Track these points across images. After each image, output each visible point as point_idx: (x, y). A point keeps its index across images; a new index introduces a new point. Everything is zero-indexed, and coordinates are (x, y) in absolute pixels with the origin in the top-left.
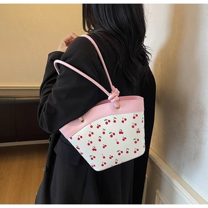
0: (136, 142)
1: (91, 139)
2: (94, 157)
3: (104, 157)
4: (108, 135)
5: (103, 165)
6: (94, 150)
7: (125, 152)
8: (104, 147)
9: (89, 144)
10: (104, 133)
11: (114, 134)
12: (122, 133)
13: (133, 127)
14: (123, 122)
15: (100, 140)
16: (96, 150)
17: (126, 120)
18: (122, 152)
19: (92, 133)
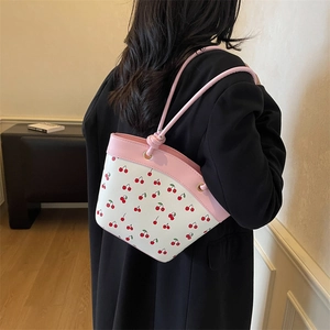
0: (173, 244)
2: (113, 207)
3: (123, 219)
4: (155, 202)
5: (111, 225)
6: (122, 199)
7: (150, 239)
8: (136, 209)
9: (124, 188)
10: (154, 196)
11: (163, 209)
12: (172, 219)
13: (191, 226)
14: (187, 209)
15: (141, 198)
16: (124, 202)
17: (192, 210)
18: (147, 236)
19: (142, 182)
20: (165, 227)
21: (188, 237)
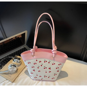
0: (55, 75)
1: (34, 65)
2: (33, 73)
3: (37, 75)
4: (43, 67)
5: (35, 78)
6: (33, 70)
7: (48, 77)
8: (39, 71)
9: (32, 67)
10: (41, 66)
11: (46, 68)
12: (50, 69)
13: (57, 68)
14: (53, 64)
15: (38, 68)
16: (35, 71)
17: (55, 64)
18: (46, 76)
19: (36, 64)
20: (49, 72)
21: (58, 71)
